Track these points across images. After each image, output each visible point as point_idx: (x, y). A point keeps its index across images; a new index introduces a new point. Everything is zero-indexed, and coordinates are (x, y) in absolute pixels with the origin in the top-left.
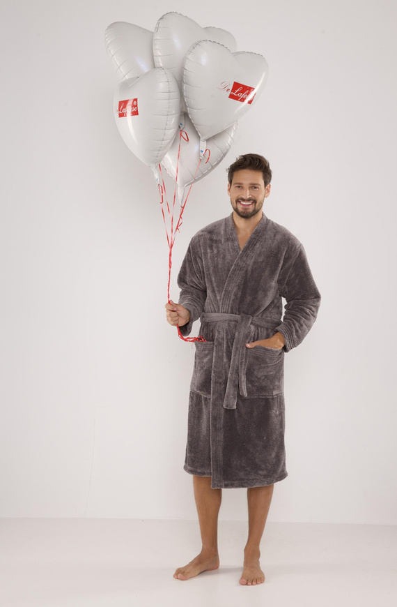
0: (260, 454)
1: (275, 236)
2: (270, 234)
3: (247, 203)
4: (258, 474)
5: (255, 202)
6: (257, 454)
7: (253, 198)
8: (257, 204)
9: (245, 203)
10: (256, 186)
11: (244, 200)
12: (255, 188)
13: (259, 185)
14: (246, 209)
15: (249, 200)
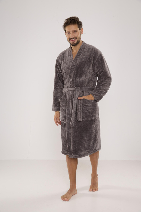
0: (86, 143)
1: (89, 50)
2: (86, 49)
3: (73, 40)
4: (86, 151)
5: (76, 38)
6: (85, 143)
7: (75, 37)
8: (78, 39)
9: (72, 40)
10: (76, 31)
11: (72, 39)
12: (75, 32)
13: (77, 30)
14: (74, 42)
15: (74, 38)
